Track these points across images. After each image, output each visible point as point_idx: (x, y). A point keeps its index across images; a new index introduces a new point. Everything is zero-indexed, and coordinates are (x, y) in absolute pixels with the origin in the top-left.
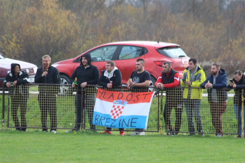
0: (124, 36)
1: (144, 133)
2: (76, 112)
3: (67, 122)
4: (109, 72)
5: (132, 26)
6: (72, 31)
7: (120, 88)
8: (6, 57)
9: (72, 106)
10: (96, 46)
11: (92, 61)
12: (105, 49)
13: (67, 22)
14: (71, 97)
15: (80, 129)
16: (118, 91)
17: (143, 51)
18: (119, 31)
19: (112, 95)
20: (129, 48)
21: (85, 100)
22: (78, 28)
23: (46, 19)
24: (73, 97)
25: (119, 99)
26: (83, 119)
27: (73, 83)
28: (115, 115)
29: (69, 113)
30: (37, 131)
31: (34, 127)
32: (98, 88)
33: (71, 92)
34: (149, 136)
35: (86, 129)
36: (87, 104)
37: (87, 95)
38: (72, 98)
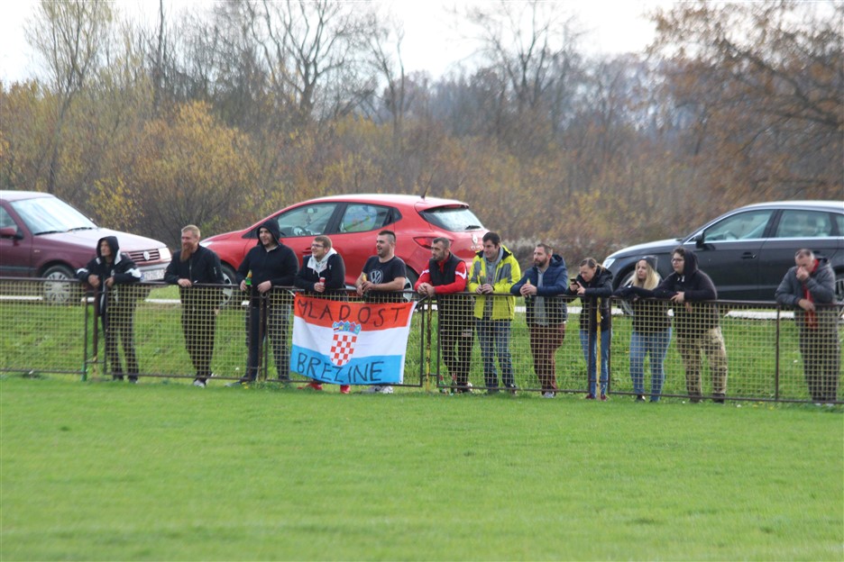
0: (353, 182)
1: (391, 388)
2: (247, 344)
3: (229, 364)
4: (319, 258)
5: (369, 162)
6: (242, 172)
7: (342, 293)
8: (102, 227)
9: (241, 331)
10: (293, 203)
11: (281, 235)
12: (310, 210)
13: (231, 152)
14: (237, 311)
15: (257, 379)
16: (337, 299)
17: (390, 215)
18: (343, 173)
19: (327, 310)
20: (361, 208)
21: (268, 319)
22: (255, 165)
23: (188, 145)
24: (241, 311)
25: (344, 319)
26: (264, 358)
27: (244, 281)
28: (341, 356)
29: (232, 345)
30: (165, 383)
31: (160, 373)
32: (294, 292)
33: (237, 301)
34: (402, 395)
35: (269, 378)
36: (271, 327)
37: (271, 307)
38: (239, 314)
